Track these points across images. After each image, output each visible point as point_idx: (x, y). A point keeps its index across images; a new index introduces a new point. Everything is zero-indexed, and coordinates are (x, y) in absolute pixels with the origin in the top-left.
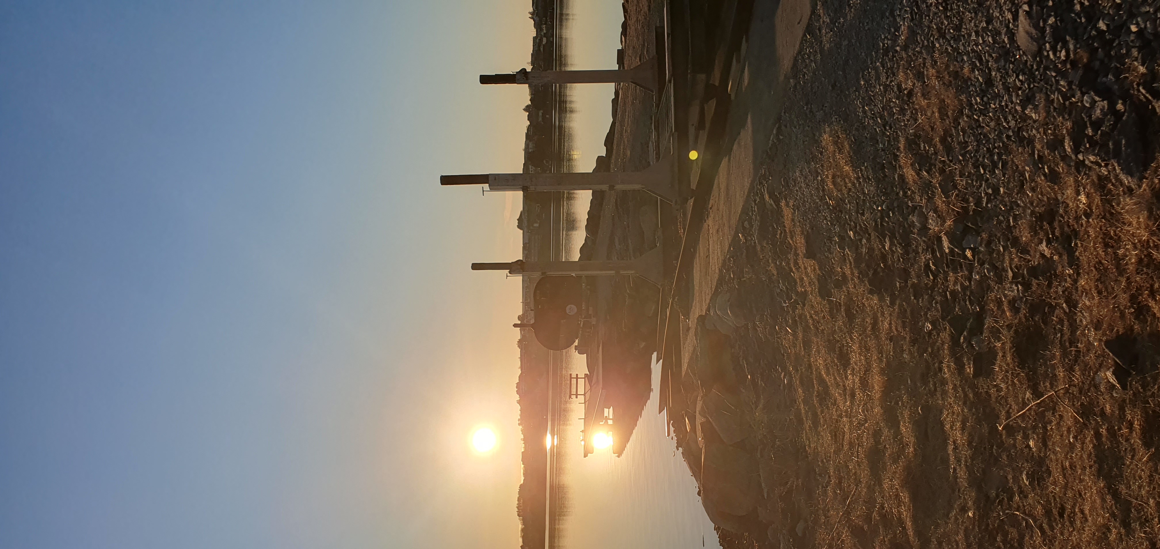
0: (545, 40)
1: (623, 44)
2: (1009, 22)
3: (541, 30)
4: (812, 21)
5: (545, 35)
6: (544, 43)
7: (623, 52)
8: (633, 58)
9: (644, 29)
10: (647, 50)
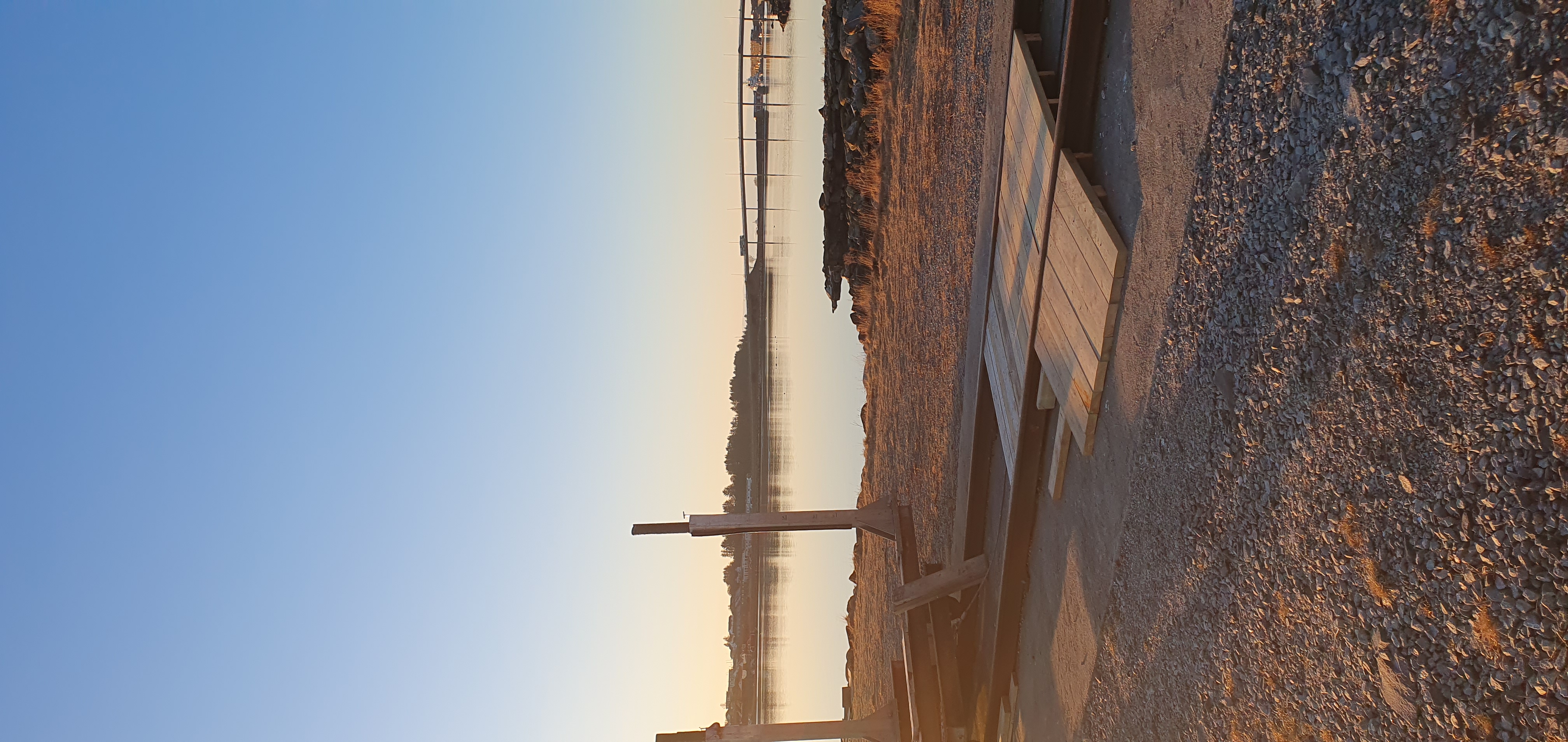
0: (744, 673)
1: (850, 679)
2: (1367, 673)
3: (741, 660)
4: (1100, 661)
5: (746, 667)
6: (743, 677)
7: (850, 691)
8: (864, 700)
9: (877, 662)
10: (883, 690)
